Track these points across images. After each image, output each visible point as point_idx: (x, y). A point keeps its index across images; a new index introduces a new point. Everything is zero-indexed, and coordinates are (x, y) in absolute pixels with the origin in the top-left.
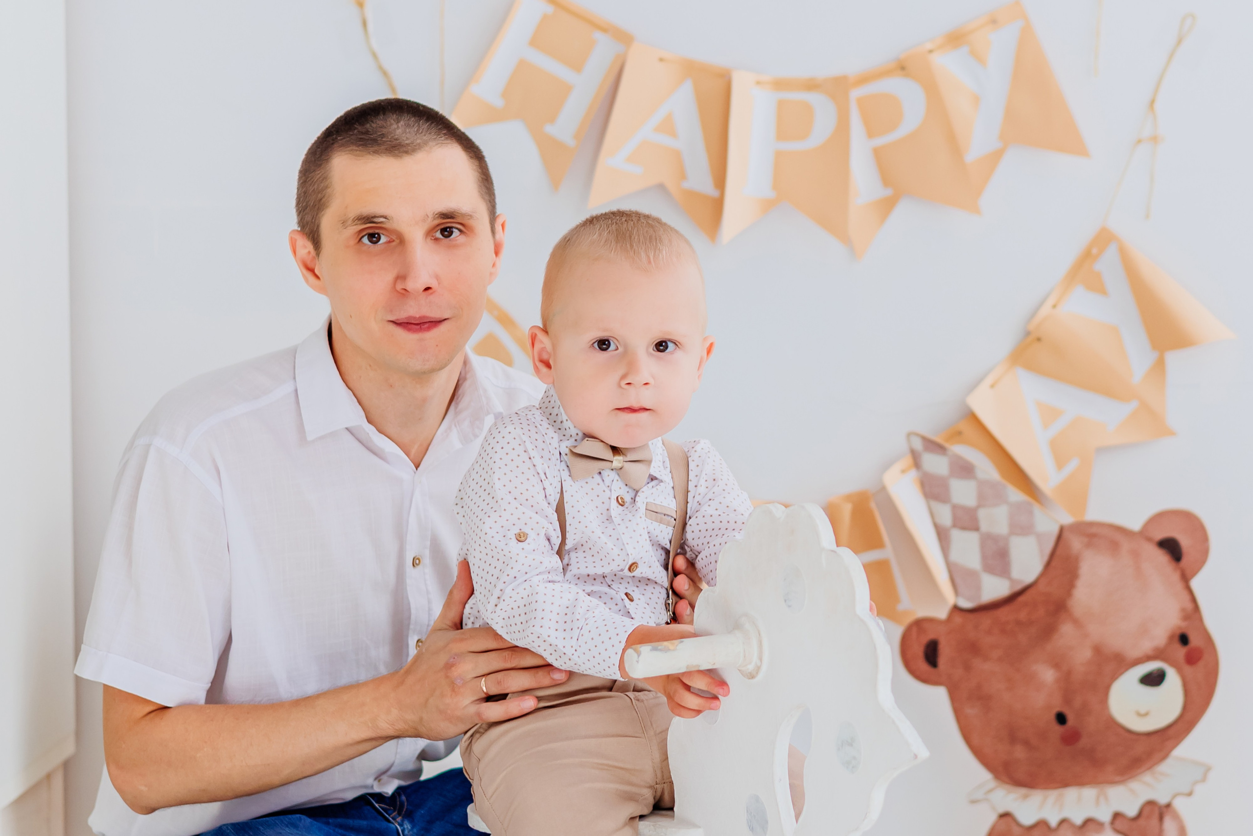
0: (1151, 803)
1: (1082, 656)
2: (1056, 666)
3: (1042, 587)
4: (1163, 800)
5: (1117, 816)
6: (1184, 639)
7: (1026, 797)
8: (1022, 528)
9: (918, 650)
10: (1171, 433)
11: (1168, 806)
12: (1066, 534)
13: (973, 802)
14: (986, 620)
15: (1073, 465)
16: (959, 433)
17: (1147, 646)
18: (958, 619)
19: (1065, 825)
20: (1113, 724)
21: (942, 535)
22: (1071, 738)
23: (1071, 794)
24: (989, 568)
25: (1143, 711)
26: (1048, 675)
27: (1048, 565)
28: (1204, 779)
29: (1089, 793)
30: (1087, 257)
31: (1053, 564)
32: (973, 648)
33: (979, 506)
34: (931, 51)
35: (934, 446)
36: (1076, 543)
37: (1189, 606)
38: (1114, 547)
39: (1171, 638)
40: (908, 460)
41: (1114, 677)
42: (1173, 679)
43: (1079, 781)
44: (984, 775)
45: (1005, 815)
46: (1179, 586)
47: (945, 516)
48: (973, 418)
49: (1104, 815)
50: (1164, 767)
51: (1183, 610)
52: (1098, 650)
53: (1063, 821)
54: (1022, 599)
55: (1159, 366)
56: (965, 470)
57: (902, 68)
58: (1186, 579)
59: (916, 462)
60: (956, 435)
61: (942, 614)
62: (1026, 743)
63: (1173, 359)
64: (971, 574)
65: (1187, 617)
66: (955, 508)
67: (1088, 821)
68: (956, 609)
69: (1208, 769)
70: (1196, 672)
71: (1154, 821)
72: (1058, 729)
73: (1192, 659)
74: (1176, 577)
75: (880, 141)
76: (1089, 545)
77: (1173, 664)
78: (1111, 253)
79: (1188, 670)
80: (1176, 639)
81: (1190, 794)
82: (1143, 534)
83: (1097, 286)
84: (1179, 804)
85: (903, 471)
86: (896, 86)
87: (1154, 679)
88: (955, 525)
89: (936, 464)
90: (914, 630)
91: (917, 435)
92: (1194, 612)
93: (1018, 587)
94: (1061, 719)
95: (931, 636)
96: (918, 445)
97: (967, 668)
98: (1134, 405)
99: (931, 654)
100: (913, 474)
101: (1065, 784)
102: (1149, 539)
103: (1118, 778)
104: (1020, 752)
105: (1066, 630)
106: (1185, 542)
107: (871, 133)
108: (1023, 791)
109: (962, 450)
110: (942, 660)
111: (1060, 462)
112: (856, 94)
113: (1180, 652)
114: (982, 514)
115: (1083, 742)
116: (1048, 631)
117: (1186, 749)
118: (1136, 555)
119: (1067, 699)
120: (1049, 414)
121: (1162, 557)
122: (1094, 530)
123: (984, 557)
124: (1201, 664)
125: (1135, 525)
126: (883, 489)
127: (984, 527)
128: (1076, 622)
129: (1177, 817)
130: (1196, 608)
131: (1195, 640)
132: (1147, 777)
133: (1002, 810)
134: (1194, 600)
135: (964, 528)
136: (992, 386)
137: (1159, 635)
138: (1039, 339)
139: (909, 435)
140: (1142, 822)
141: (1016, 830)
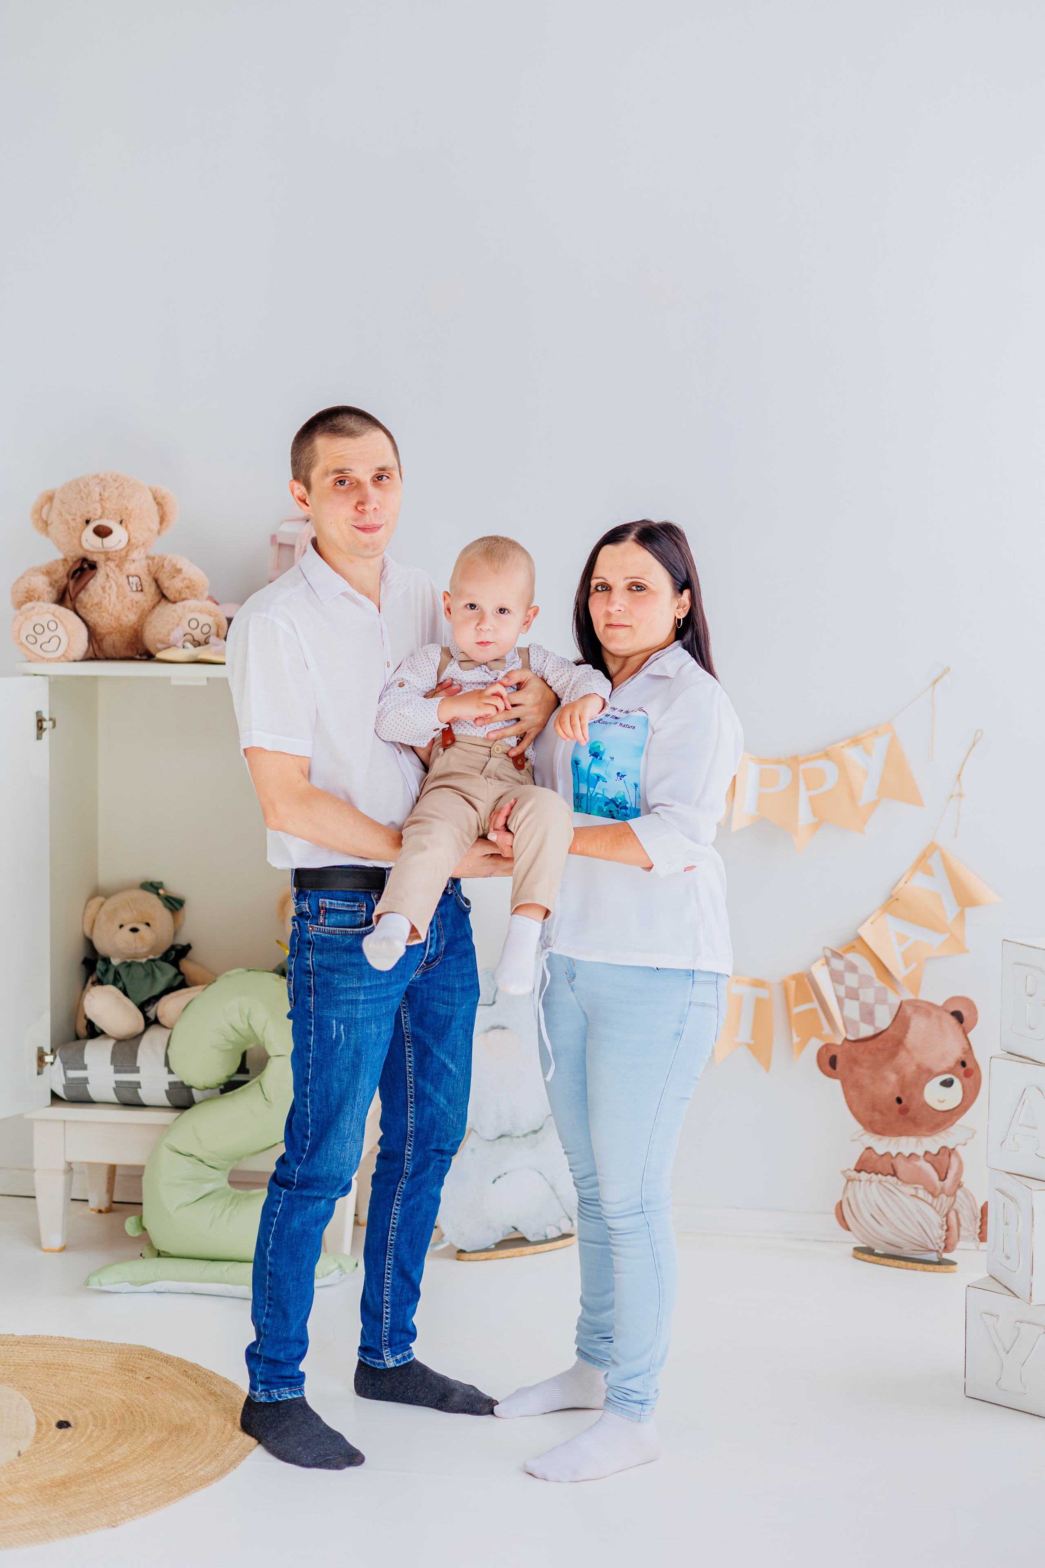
0: (944, 1147)
1: (911, 1069)
2: (897, 1073)
3: (890, 1031)
4: (951, 1147)
5: (926, 1153)
6: (963, 1064)
7: (880, 1140)
8: (881, 1000)
9: (826, 1060)
10: (967, 951)
11: (954, 1149)
12: (903, 1005)
13: (852, 1140)
14: (861, 1047)
15: (914, 966)
16: (854, 947)
17: (944, 1066)
18: (847, 1045)
19: (900, 1155)
20: (925, 1105)
21: (840, 1001)
22: (904, 1111)
23: (903, 1139)
24: (864, 1020)
25: (941, 1100)
26: (893, 1078)
27: (894, 1020)
28: (972, 1137)
29: (912, 1140)
30: (924, 856)
31: (897, 1020)
32: (855, 1061)
33: (859, 988)
34: (842, 747)
35: (837, 955)
36: (909, 1010)
37: (967, 1047)
38: (928, 1014)
39: (957, 1063)
40: (823, 961)
41: (927, 1081)
42: (957, 1084)
43: (908, 1134)
44: (858, 1127)
45: (869, 1148)
46: (962, 1036)
47: (842, 992)
48: (860, 938)
49: (921, 1153)
50: (951, 1129)
51: (963, 1049)
52: (919, 1066)
53: (899, 1154)
54: (880, 1037)
55: (961, 916)
56: (852, 968)
57: (827, 755)
58: (965, 1033)
59: (828, 962)
60: (851, 948)
61: (839, 1042)
62: (881, 1112)
63: (969, 911)
64: (855, 1023)
65: (965, 1053)
66: (847, 987)
67: (911, 1154)
68: (846, 1040)
69: (975, 1132)
70: (969, 1081)
71: (946, 1157)
72: (898, 1106)
73: (968, 1074)
74: (960, 1031)
75: (812, 793)
76: (915, 1012)
77: (958, 1076)
78: (936, 855)
79: (965, 1080)
80: (960, 1063)
81: (965, 1144)
82: (943, 1008)
83: (929, 872)
84: (959, 1149)
85: (823, 965)
86: (822, 764)
87: (947, 1084)
88: (846, 997)
89: (838, 964)
90: (825, 1049)
91: (828, 948)
92: (969, 1049)
93: (879, 1031)
94: (899, 1100)
95: (833, 1053)
96: (829, 954)
97: (851, 1071)
98: (947, 935)
99: (833, 1062)
100: (826, 968)
101: (901, 1135)
102: (947, 1011)
103: (929, 1134)
104: (877, 1116)
105: (903, 1055)
106: (965, 1014)
107: (808, 789)
108: (879, 1137)
109: (852, 957)
110: (838, 1066)
111: (907, 966)
112: (802, 767)
113: (962, 1070)
114: (861, 992)
115: (910, 1113)
116: (893, 1055)
117: (963, 1121)
118: (939, 1018)
119: (902, 1091)
120: (902, 939)
121: (953, 1021)
122: (918, 1004)
123: (861, 1015)
124: (972, 1077)
125: (940, 1002)
126: (811, 973)
127: (862, 999)
128: (908, 1051)
129: (958, 1156)
130: (970, 1048)
131: (969, 1065)
132: (943, 1134)
133: (867, 1146)
134: (969, 1044)
135: (851, 998)
136: (872, 923)
137: (951, 1061)
138: (897, 899)
139: (824, 948)
140: (939, 1157)
141: (874, 1156)
